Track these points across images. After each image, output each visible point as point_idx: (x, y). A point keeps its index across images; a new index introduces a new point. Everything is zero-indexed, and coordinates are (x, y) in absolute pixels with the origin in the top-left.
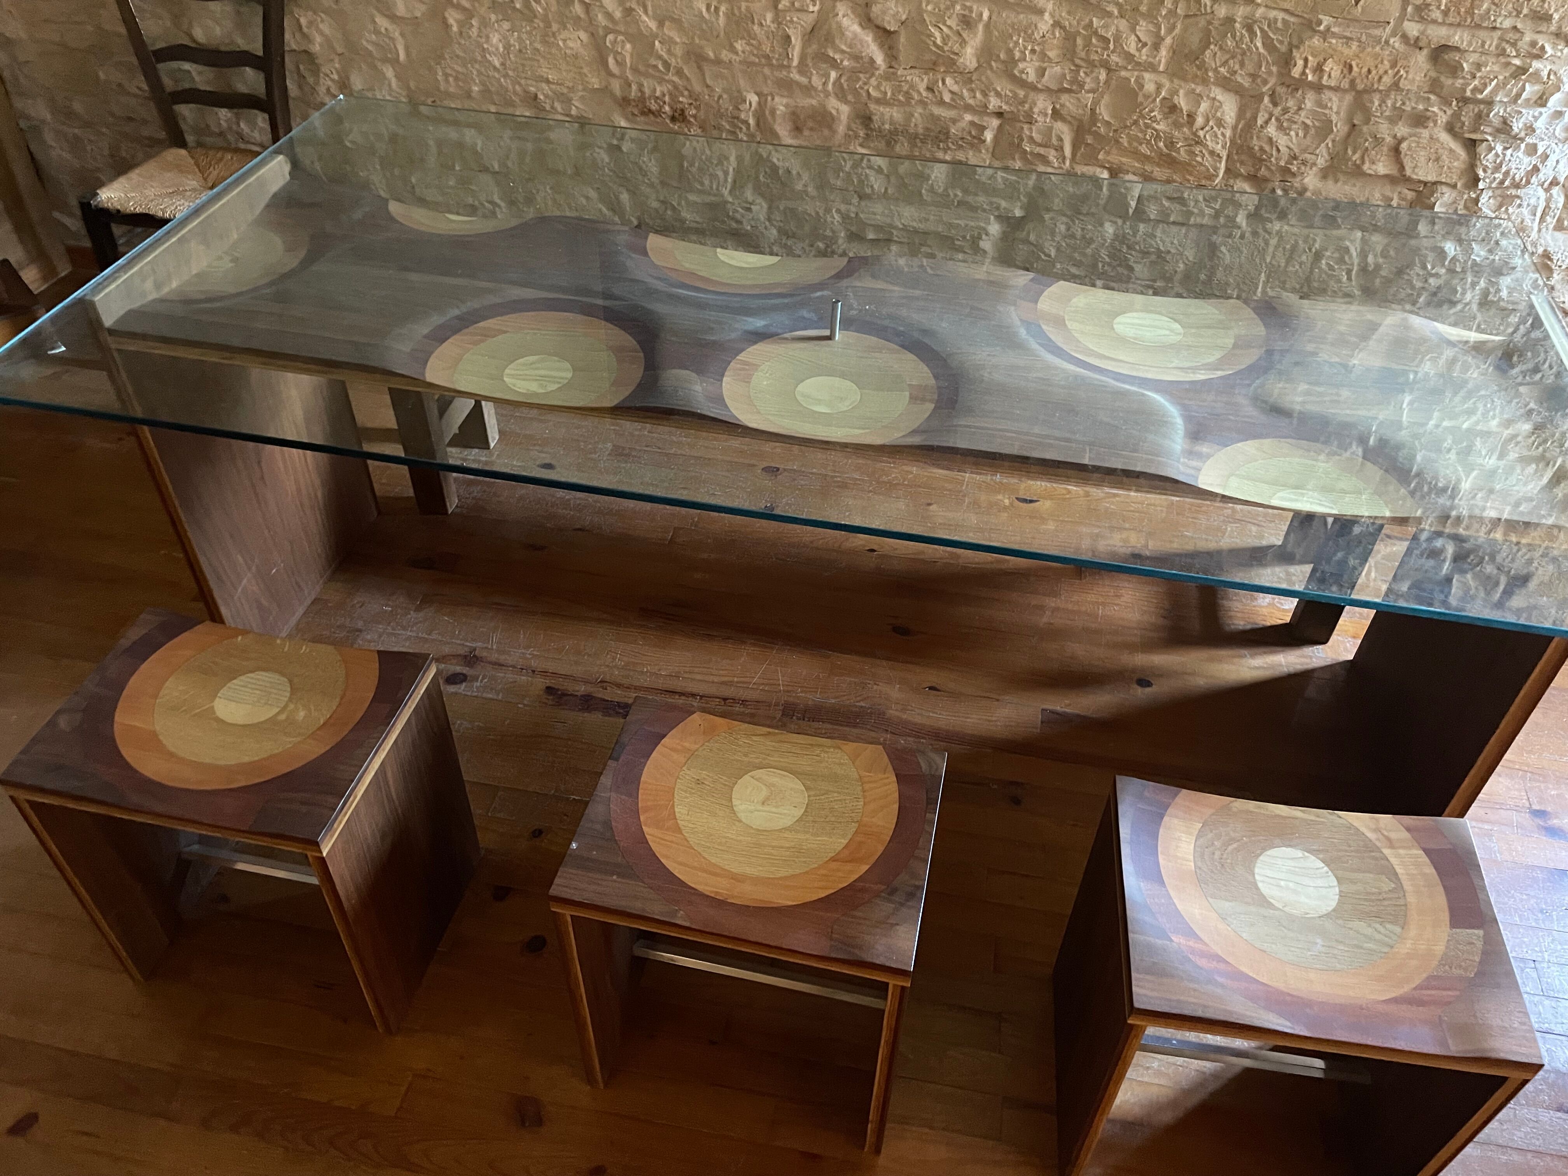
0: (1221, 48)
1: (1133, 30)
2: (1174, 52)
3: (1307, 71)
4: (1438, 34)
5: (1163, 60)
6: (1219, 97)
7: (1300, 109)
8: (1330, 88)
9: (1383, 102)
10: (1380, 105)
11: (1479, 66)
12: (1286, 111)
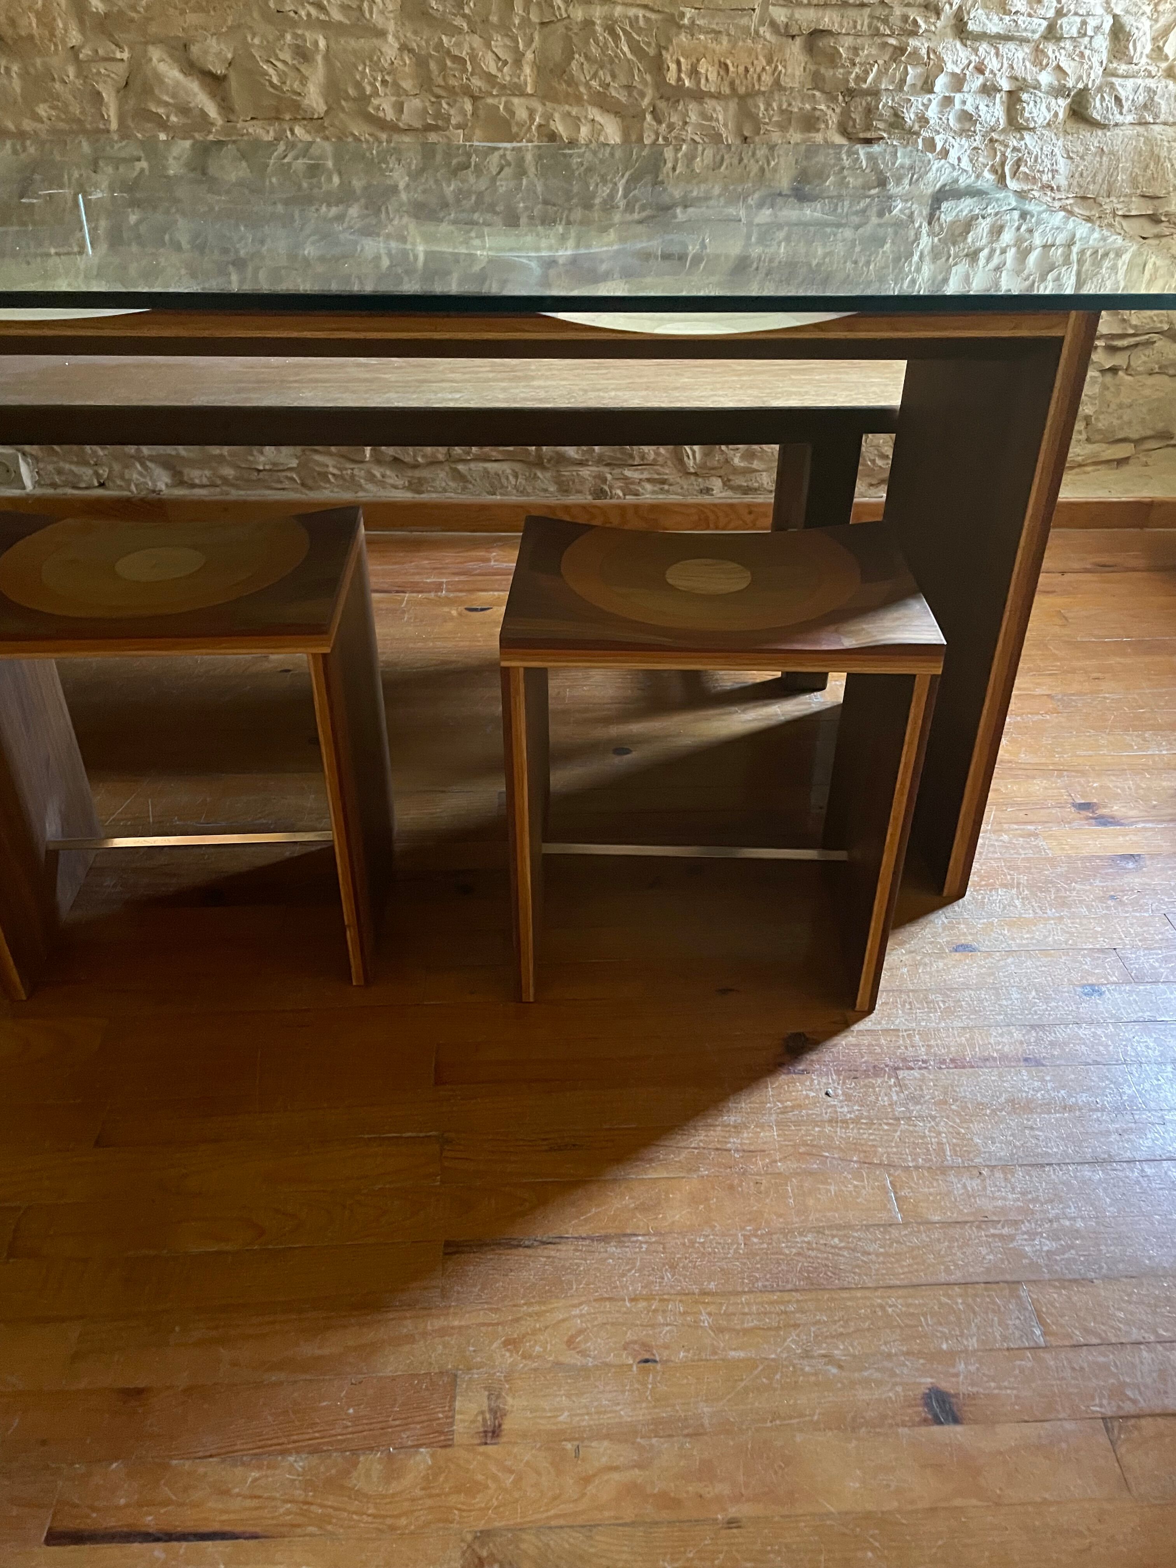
0: (586, 57)
1: (488, 46)
2: (539, 68)
3: (683, 75)
4: (807, 17)
5: (529, 79)
6: (598, 118)
7: (685, 123)
8: (712, 96)
9: (768, 105)
10: (766, 110)
11: (855, 50)
12: (671, 127)
